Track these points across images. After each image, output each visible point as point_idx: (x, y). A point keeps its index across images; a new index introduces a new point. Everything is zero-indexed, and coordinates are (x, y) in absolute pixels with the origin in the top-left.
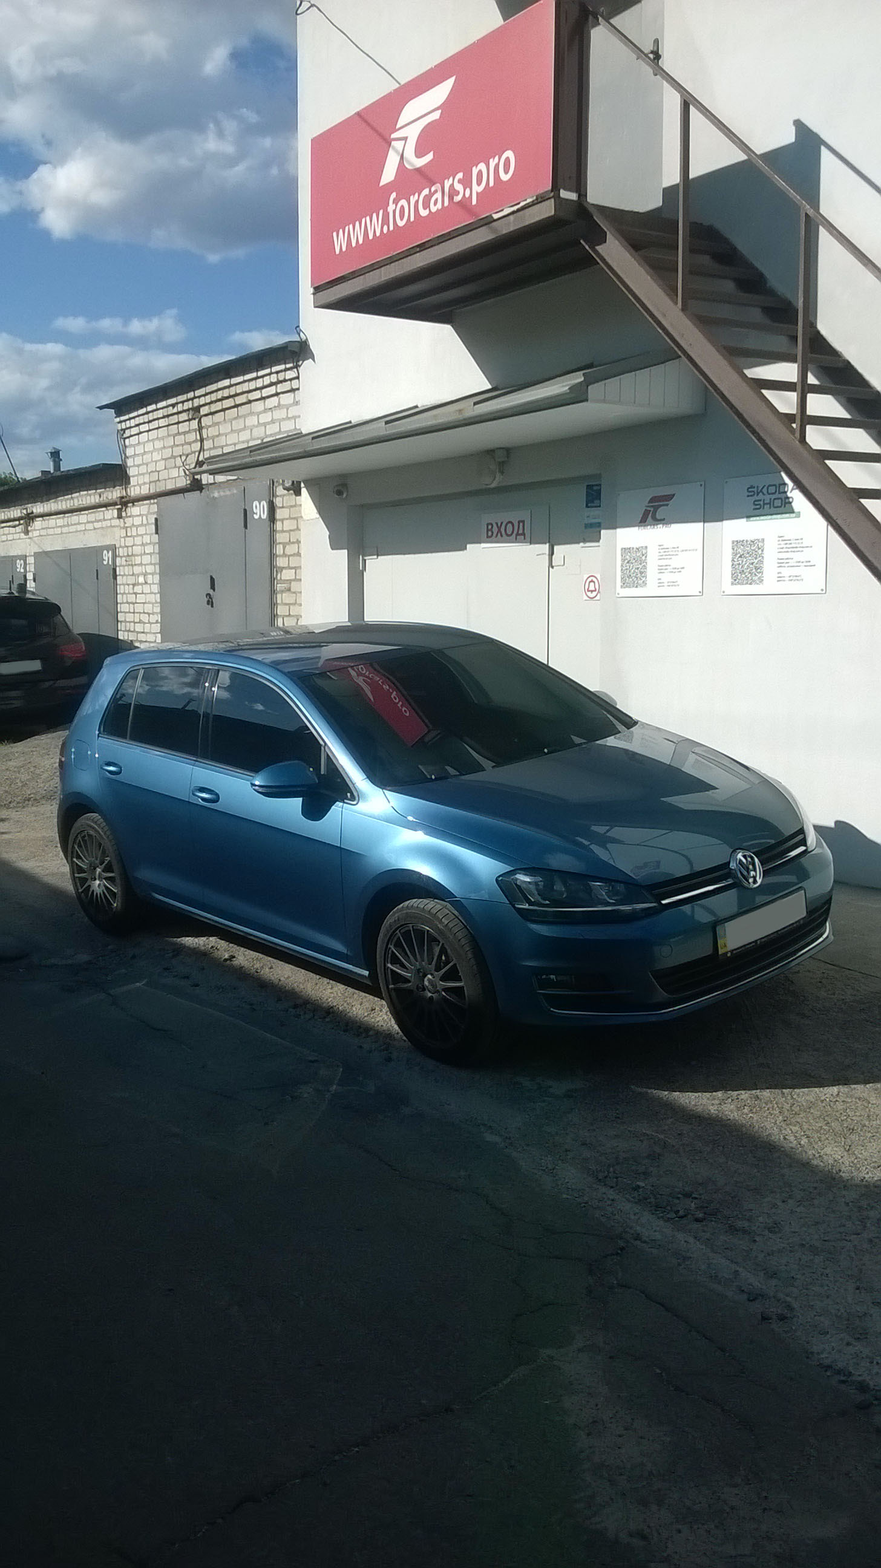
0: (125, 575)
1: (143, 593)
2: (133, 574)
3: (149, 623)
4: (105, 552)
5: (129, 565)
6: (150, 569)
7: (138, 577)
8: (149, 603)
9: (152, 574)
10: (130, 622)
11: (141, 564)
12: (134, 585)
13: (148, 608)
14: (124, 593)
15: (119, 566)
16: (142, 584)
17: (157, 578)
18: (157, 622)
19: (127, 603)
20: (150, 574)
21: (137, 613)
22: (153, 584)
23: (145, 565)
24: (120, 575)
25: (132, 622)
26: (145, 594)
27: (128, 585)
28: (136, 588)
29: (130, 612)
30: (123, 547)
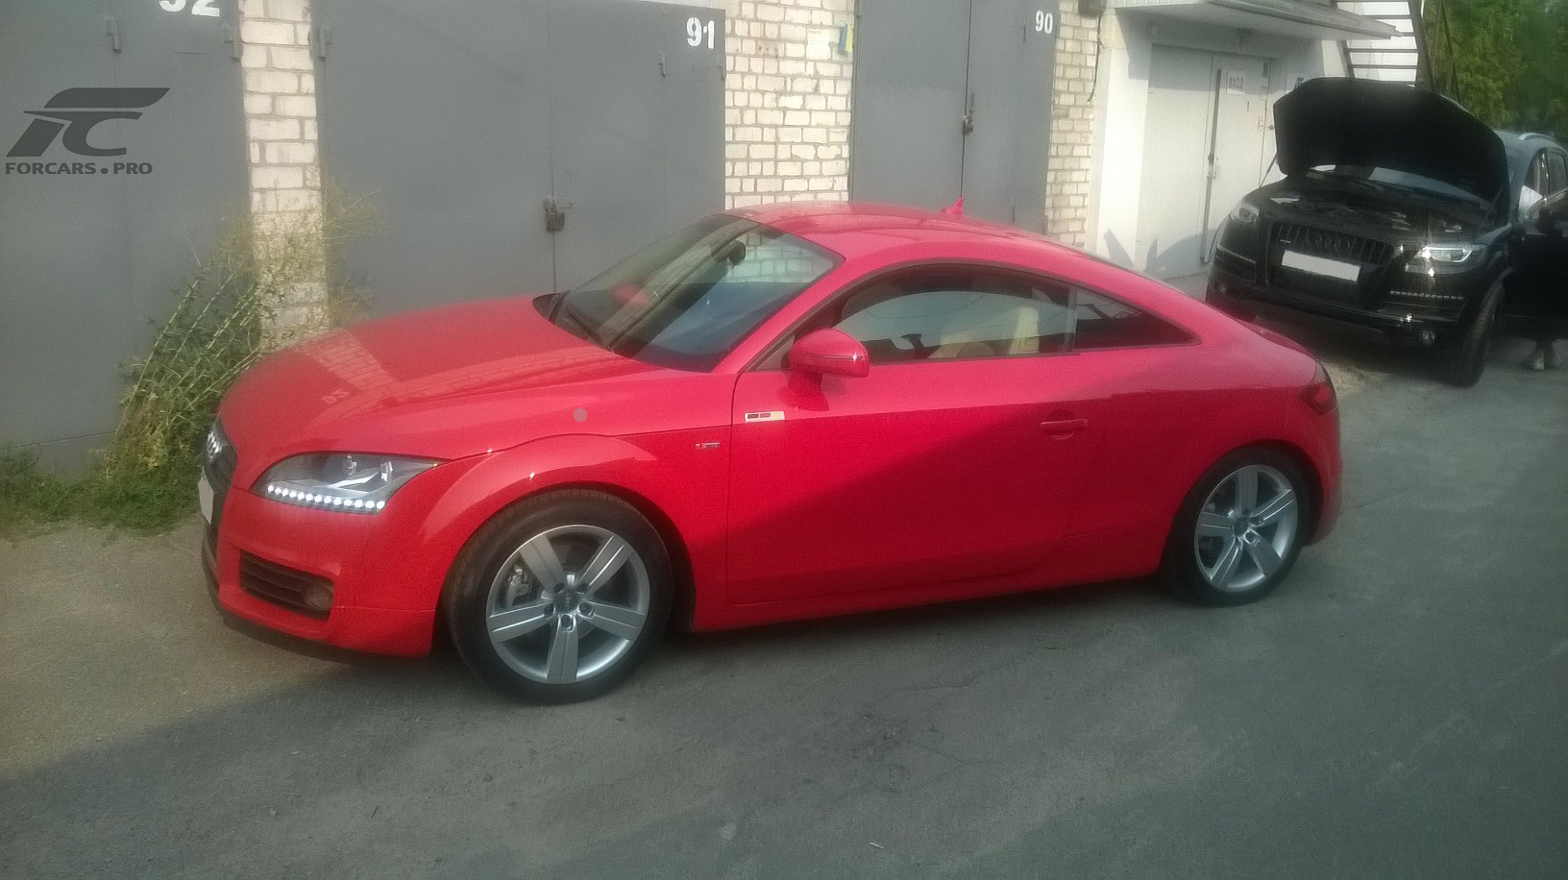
0: (750, 72)
1: (803, 109)
2: (778, 75)
3: (816, 158)
4: (691, 22)
5: (764, 56)
6: (826, 70)
7: (792, 81)
8: (818, 126)
9: (835, 79)
10: (762, 161)
11: (804, 59)
12: (780, 93)
13: (818, 136)
14: (748, 107)
15: (735, 55)
16: (804, 95)
17: (845, 88)
18: (839, 157)
19: (757, 125)
20: (828, 78)
21: (784, 143)
22: (835, 94)
23: (815, 61)
24: (733, 72)
25: (769, 160)
26: (810, 111)
27: (763, 93)
28: (783, 97)
29: (762, 142)
30: (749, 21)
